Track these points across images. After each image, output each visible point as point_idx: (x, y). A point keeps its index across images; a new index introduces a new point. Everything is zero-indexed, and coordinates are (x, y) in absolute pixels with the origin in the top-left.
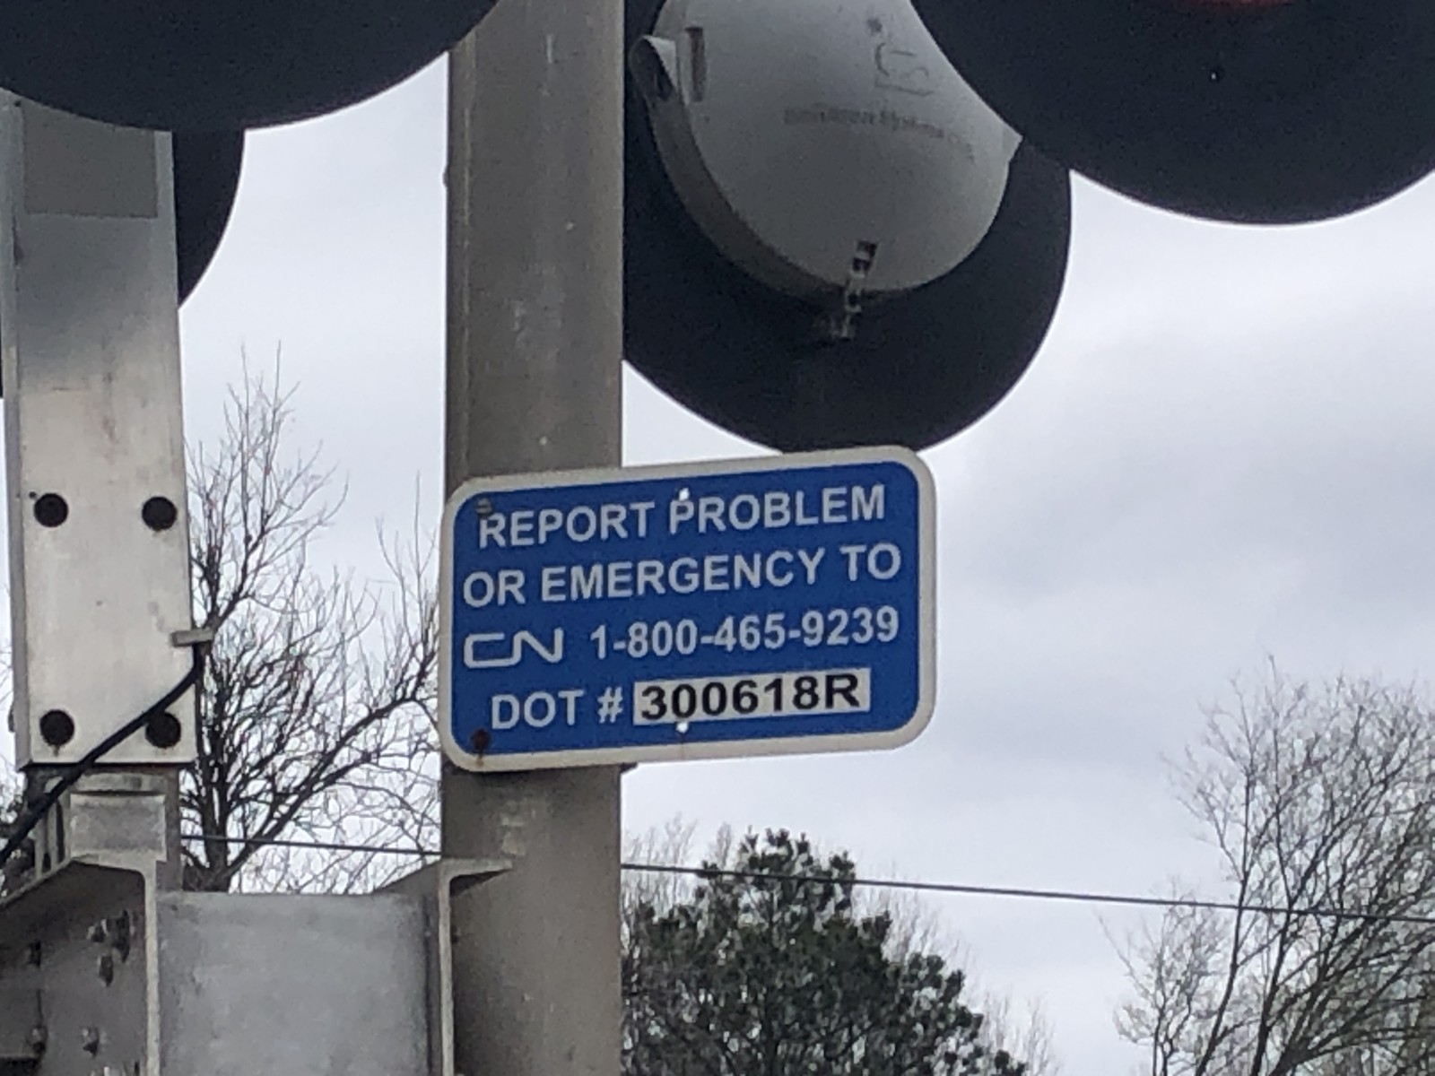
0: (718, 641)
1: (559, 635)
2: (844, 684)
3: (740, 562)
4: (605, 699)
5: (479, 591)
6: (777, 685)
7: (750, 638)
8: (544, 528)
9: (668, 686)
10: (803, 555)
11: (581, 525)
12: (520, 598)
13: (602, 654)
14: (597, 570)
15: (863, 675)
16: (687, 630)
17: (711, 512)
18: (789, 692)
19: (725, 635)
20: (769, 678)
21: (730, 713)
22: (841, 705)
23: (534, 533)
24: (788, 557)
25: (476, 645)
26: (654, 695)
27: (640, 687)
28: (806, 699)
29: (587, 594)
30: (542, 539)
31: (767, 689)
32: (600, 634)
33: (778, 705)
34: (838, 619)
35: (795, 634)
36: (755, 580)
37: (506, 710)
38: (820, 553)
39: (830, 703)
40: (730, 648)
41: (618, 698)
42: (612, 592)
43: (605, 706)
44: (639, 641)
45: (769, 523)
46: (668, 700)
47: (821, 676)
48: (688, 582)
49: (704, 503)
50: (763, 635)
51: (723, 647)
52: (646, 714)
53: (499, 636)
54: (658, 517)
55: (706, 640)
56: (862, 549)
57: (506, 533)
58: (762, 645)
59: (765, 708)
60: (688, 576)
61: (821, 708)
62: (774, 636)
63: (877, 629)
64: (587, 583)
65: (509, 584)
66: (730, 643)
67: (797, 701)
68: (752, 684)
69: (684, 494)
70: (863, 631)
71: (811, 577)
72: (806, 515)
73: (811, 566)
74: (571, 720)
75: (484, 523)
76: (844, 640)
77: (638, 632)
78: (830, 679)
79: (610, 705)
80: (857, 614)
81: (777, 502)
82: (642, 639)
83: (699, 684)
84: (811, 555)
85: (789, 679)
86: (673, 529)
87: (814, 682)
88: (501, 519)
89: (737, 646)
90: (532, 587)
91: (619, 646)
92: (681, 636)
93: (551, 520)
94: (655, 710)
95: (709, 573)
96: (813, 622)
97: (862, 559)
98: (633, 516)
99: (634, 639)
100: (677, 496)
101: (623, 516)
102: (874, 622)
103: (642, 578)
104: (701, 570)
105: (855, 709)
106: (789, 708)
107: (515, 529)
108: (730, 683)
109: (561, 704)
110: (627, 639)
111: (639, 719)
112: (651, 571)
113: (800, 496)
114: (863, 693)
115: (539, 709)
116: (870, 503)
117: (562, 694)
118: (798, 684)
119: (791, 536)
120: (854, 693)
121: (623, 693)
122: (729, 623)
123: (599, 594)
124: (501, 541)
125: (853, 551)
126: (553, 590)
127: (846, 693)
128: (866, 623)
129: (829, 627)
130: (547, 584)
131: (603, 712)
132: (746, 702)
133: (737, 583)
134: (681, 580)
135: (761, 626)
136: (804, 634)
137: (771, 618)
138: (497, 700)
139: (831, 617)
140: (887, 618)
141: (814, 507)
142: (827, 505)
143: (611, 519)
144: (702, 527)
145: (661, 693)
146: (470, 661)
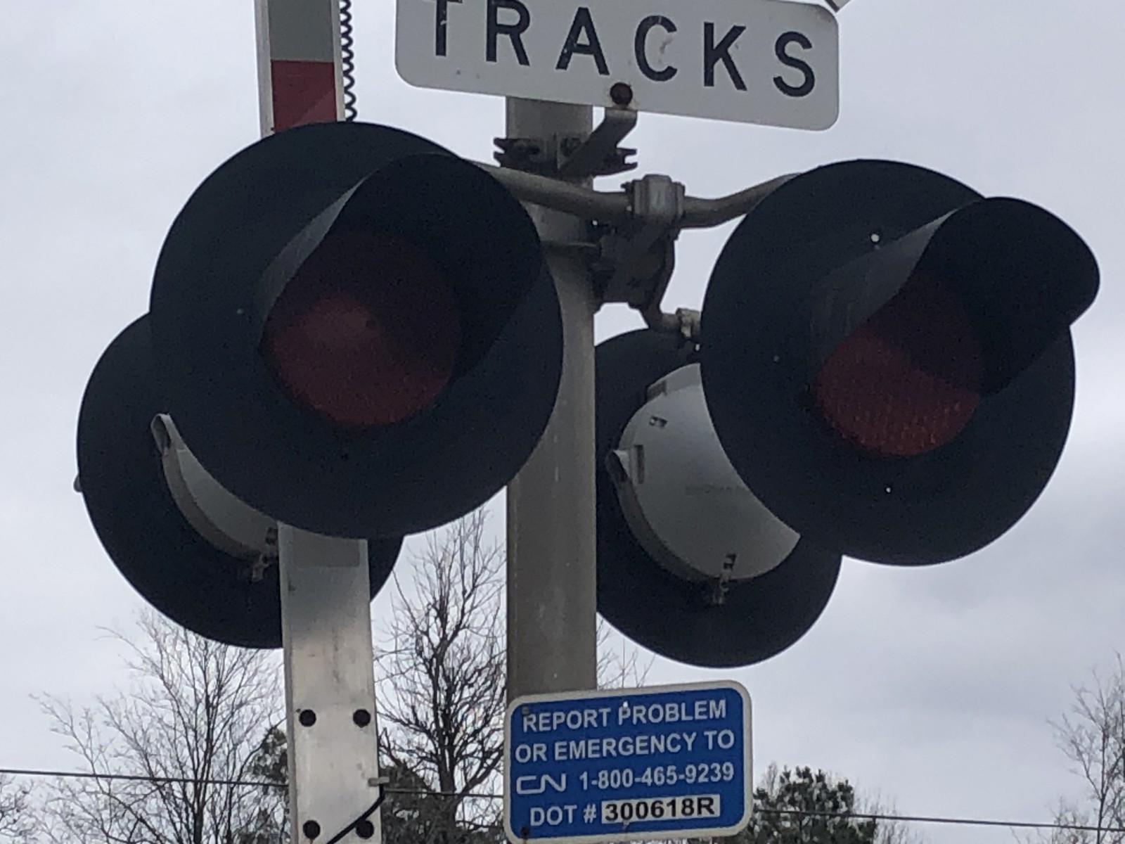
0: (644, 780)
1: (564, 777)
2: (707, 802)
3: (654, 739)
4: (587, 810)
5: (523, 754)
6: (673, 803)
7: (659, 779)
8: (555, 722)
9: (619, 804)
10: (685, 736)
11: (574, 719)
12: (544, 758)
13: (585, 787)
14: (582, 743)
15: (716, 798)
16: (628, 775)
17: (639, 713)
18: (679, 807)
19: (647, 777)
20: (669, 800)
21: (650, 817)
22: (705, 813)
23: (551, 724)
24: (678, 737)
25: (523, 782)
26: (612, 808)
27: (604, 804)
28: (688, 810)
29: (577, 756)
30: (555, 728)
31: (668, 805)
32: (584, 776)
33: (674, 814)
34: (703, 770)
35: (682, 777)
36: (661, 748)
37: (537, 816)
38: (694, 735)
39: (700, 812)
40: (649, 784)
41: (594, 810)
42: (590, 755)
43: (587, 814)
44: (604, 780)
45: (668, 719)
46: (618, 811)
47: (695, 798)
48: (628, 750)
49: (635, 708)
50: (666, 778)
51: (646, 783)
52: (608, 818)
53: (534, 778)
54: (613, 716)
55: (637, 780)
56: (715, 732)
57: (537, 724)
58: (665, 782)
59: (667, 815)
60: (628, 747)
61: (695, 815)
62: (671, 778)
63: (723, 774)
64: (578, 750)
65: (539, 751)
66: (649, 781)
67: (683, 812)
68: (661, 803)
69: (625, 705)
70: (716, 776)
71: (690, 748)
72: (687, 714)
73: (690, 741)
74: (570, 820)
75: (525, 719)
76: (706, 780)
77: (603, 776)
78: (699, 800)
79: (590, 813)
80: (712, 767)
81: (672, 709)
82: (606, 779)
83: (634, 802)
84: (690, 736)
85: (679, 800)
86: (620, 722)
87: (691, 802)
88: (534, 717)
89: (653, 783)
90: (550, 752)
91: (594, 782)
92: (625, 778)
93: (559, 717)
94: (612, 816)
95: (638, 745)
96: (691, 771)
97: (715, 738)
98: (600, 716)
99: (601, 779)
100: (622, 705)
101: (595, 715)
102: (721, 771)
103: (605, 748)
104: (634, 744)
105: (713, 816)
106: (679, 815)
107: (541, 722)
108: (650, 802)
109: (566, 813)
110: (597, 779)
111: (604, 821)
112: (609, 744)
113: (683, 705)
114: (716, 807)
115: (554, 816)
116: (718, 709)
117: (566, 807)
118: (684, 802)
119: (679, 726)
120: (712, 807)
121: (597, 807)
122: (648, 771)
123: (584, 756)
124: (534, 729)
125: (710, 734)
126: (561, 754)
127: (708, 807)
128: (717, 772)
129: (699, 773)
130: (557, 751)
131: (586, 818)
132: (658, 812)
133: (653, 751)
134: (625, 749)
135: (665, 773)
136: (686, 776)
137: (670, 768)
138: (533, 811)
139: (700, 768)
140: (728, 768)
141: (690, 711)
142: (697, 710)
143: (589, 718)
144: (635, 721)
145: (615, 807)
146: (519, 791)
